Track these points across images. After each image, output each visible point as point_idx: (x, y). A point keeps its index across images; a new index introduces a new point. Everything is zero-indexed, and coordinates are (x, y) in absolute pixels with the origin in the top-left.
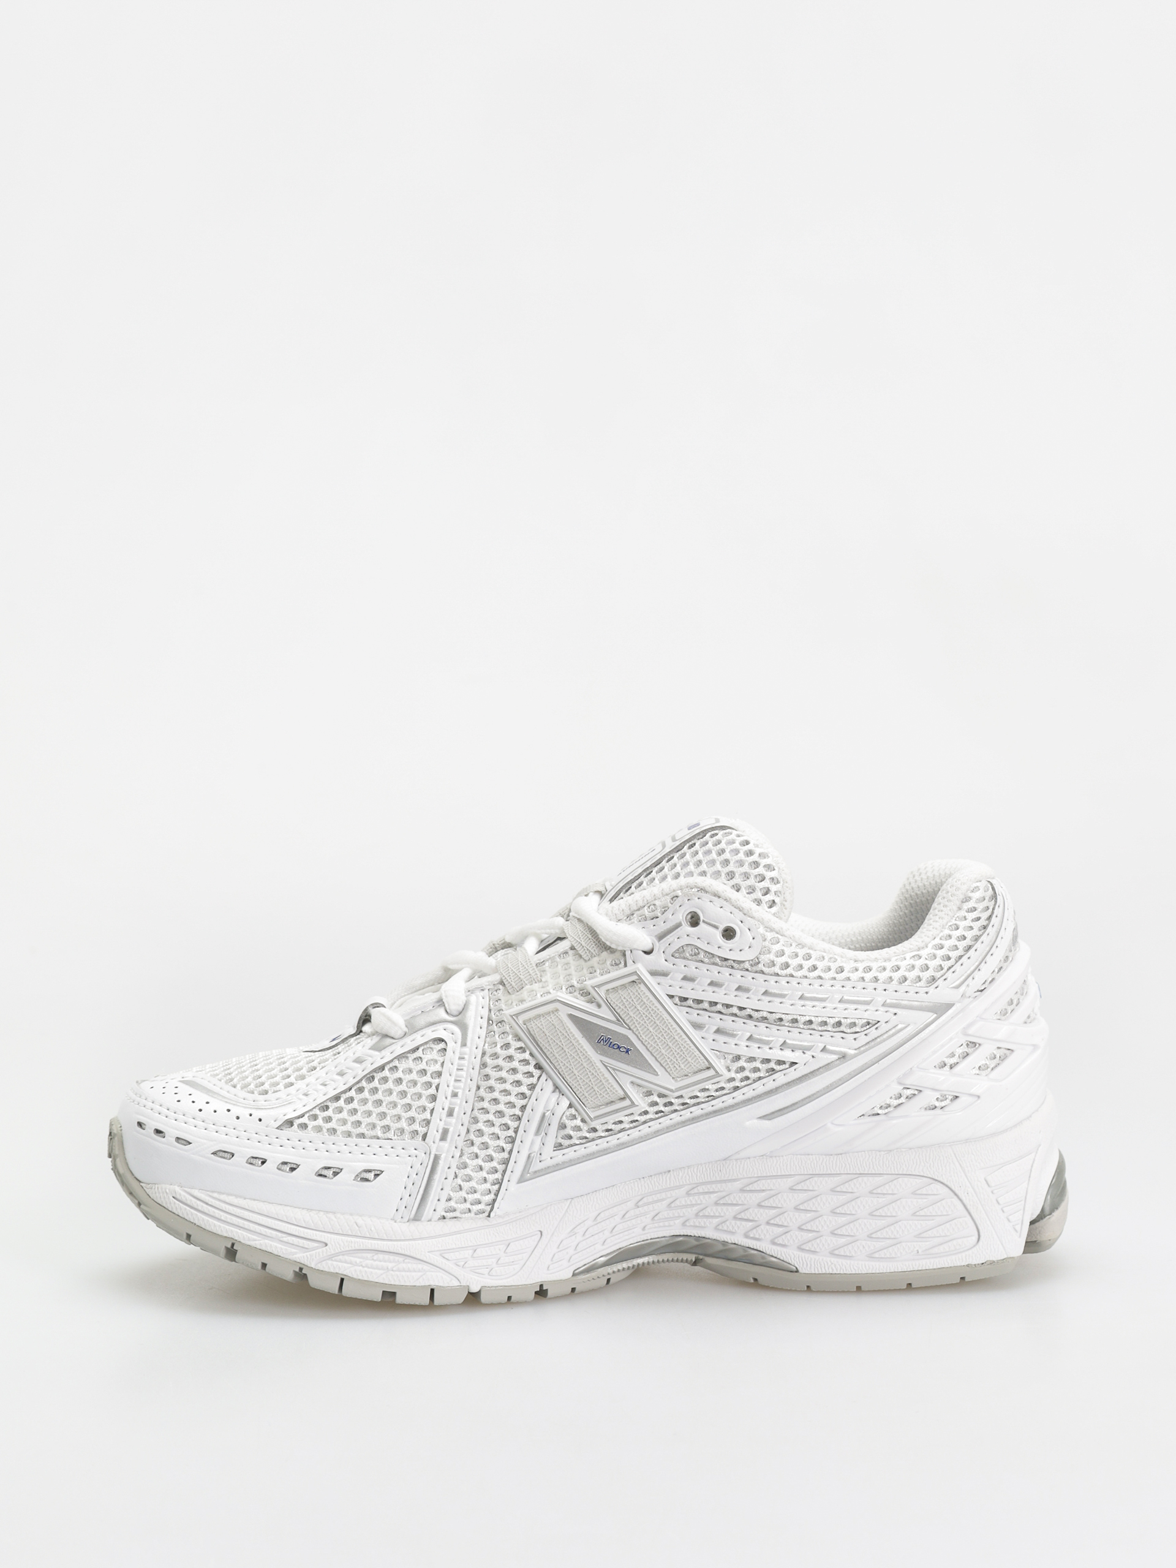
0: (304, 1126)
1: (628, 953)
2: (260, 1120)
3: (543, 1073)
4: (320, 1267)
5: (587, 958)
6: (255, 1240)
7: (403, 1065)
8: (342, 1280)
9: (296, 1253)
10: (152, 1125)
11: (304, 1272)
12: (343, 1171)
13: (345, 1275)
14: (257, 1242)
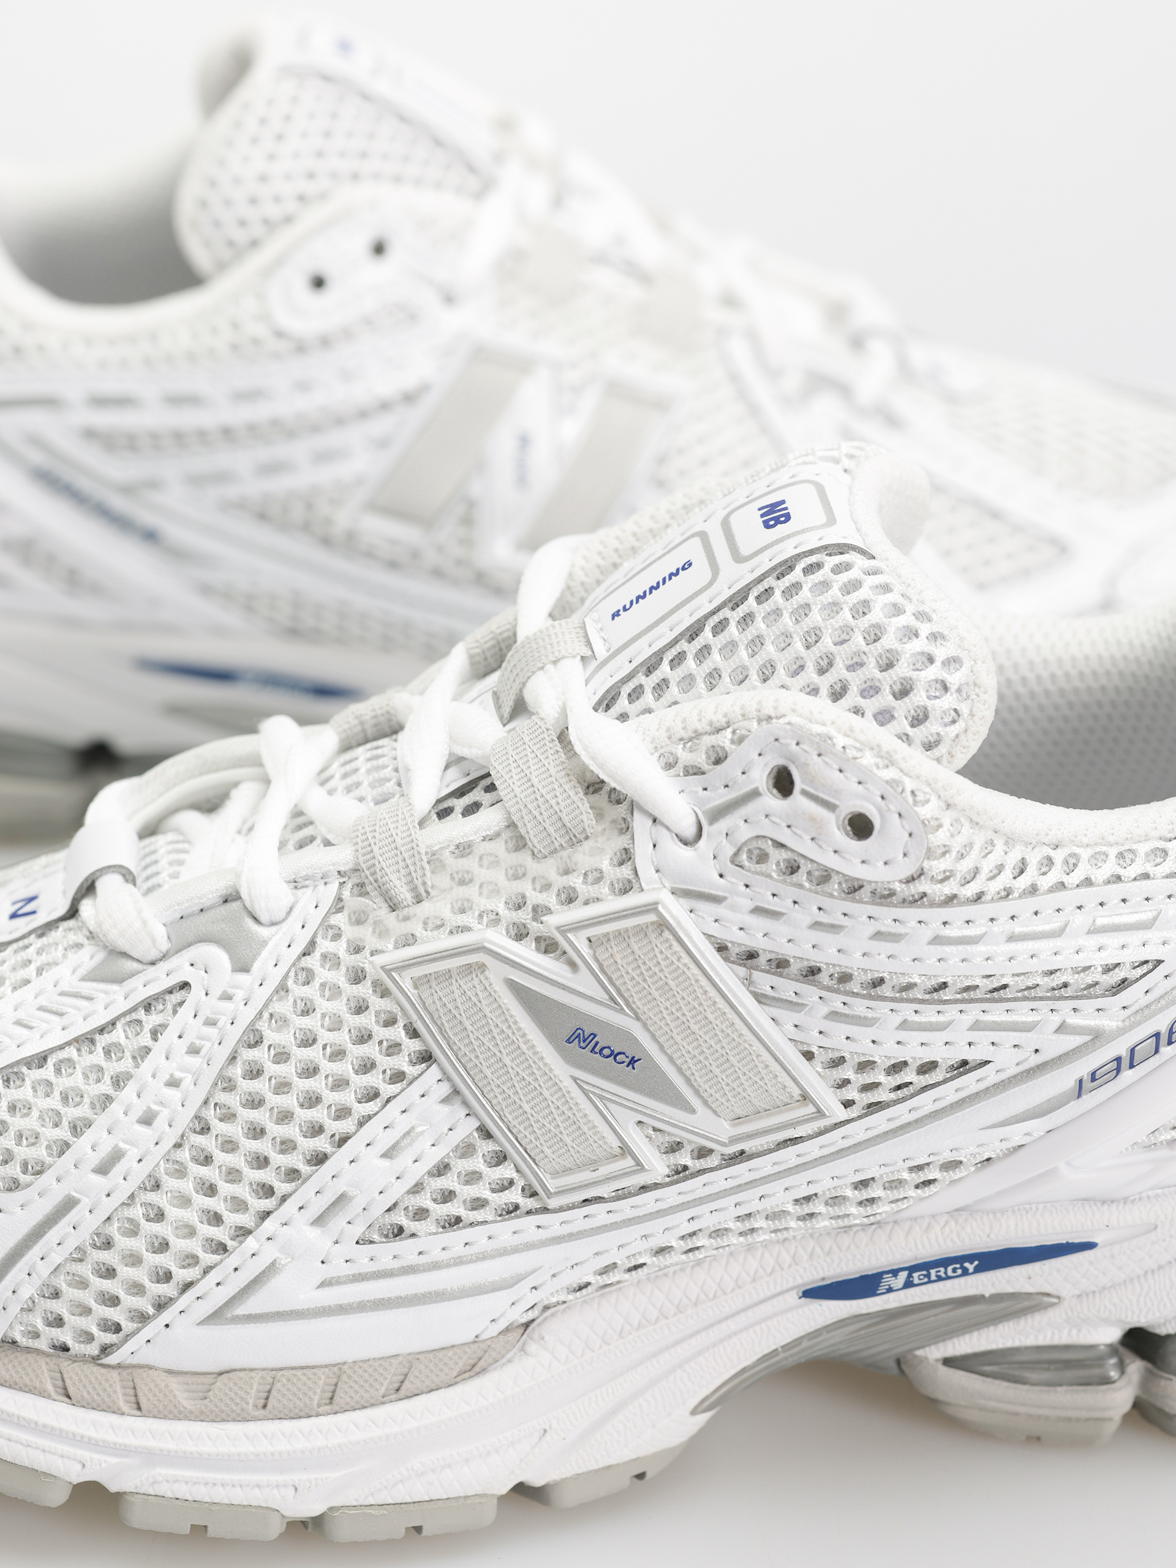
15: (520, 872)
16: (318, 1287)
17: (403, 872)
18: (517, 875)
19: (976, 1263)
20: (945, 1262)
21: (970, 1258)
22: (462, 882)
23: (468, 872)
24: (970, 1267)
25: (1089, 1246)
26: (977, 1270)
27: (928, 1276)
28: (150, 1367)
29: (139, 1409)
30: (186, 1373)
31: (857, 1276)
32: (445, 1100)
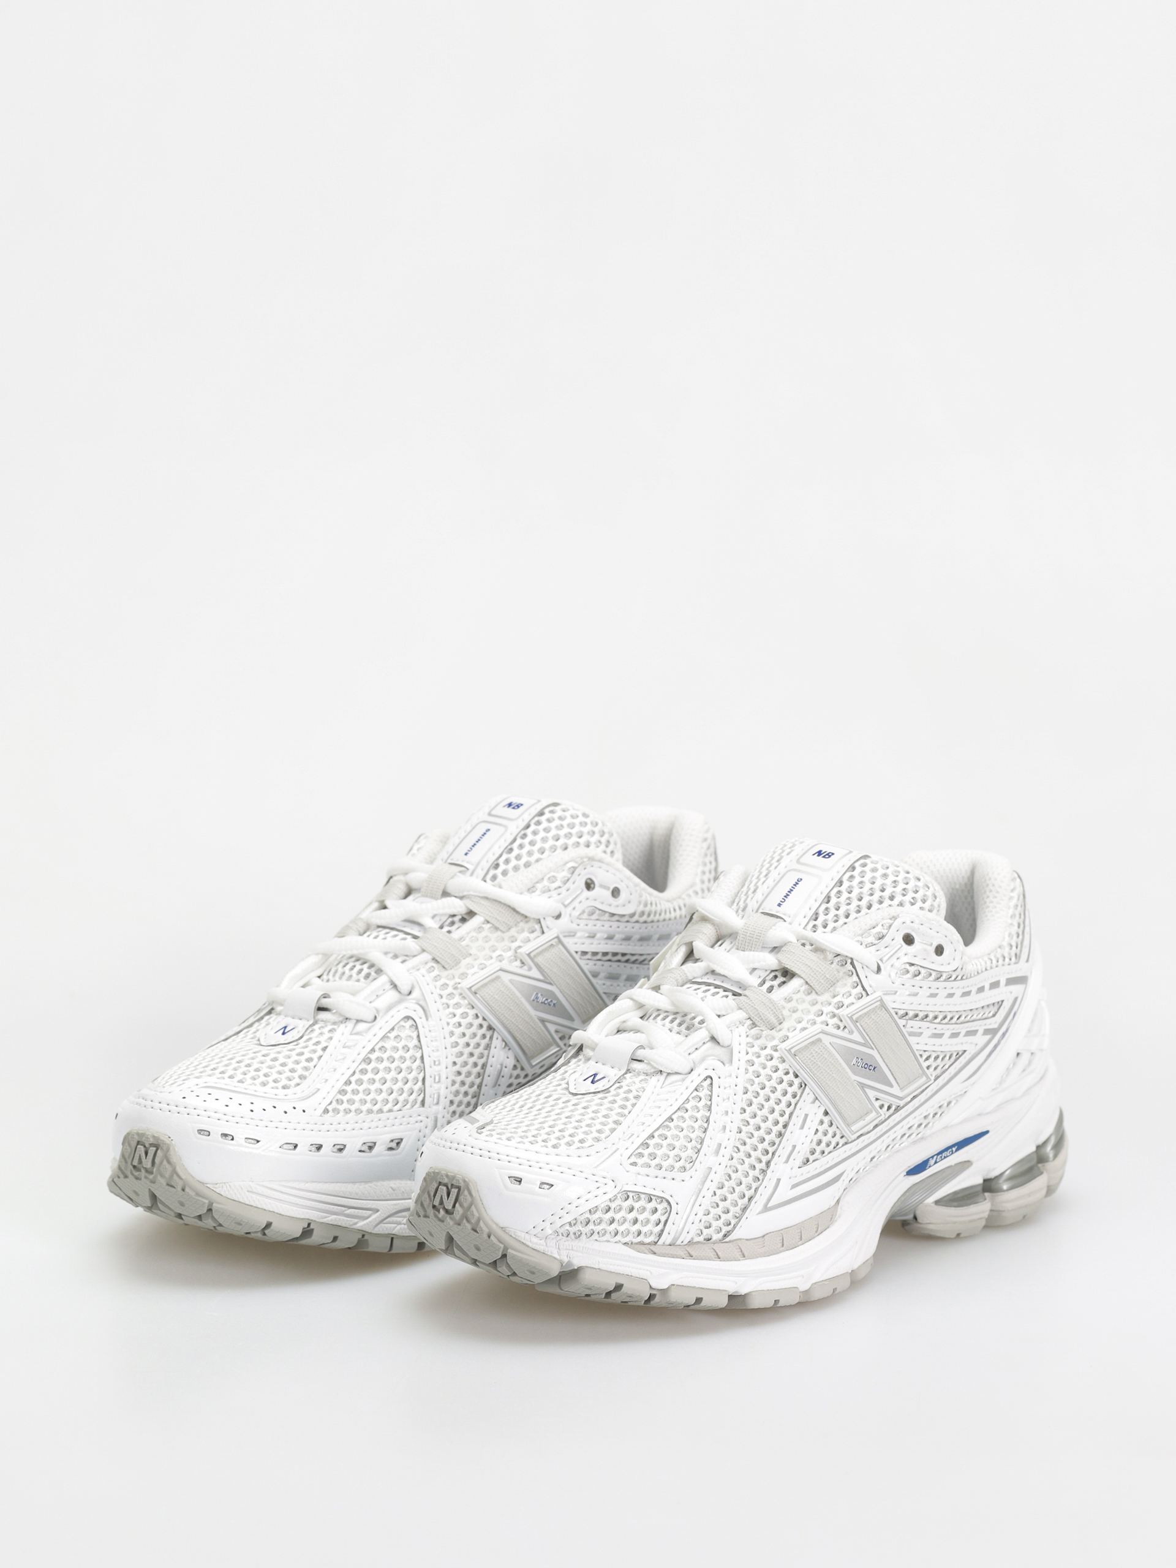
0: (336, 1111)
1: (542, 920)
2: (304, 1111)
3: (493, 1032)
4: (376, 1231)
5: (504, 930)
6: (326, 1217)
7: (388, 1044)
8: (392, 1239)
9: (356, 1224)
10: (217, 1129)
11: (366, 1238)
12: (377, 1144)
13: (394, 1235)
14: (328, 1219)
15: (815, 1002)
16: (791, 1189)
17: (771, 1013)
18: (814, 1003)
19: (956, 1147)
20: (946, 1149)
21: (953, 1146)
22: (794, 1012)
23: (795, 1007)
24: (954, 1149)
25: (987, 1132)
26: (956, 1150)
27: (952, 1151)
28: (741, 1239)
29: (744, 1257)
30: (751, 1239)
31: (921, 1162)
32: (813, 1102)
